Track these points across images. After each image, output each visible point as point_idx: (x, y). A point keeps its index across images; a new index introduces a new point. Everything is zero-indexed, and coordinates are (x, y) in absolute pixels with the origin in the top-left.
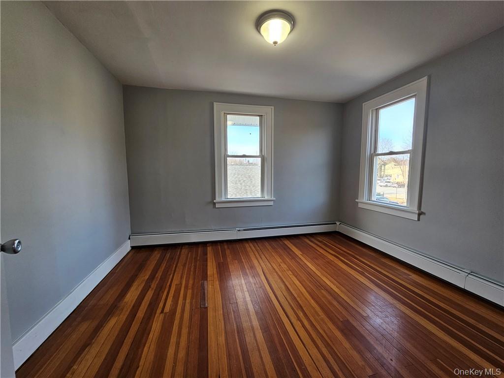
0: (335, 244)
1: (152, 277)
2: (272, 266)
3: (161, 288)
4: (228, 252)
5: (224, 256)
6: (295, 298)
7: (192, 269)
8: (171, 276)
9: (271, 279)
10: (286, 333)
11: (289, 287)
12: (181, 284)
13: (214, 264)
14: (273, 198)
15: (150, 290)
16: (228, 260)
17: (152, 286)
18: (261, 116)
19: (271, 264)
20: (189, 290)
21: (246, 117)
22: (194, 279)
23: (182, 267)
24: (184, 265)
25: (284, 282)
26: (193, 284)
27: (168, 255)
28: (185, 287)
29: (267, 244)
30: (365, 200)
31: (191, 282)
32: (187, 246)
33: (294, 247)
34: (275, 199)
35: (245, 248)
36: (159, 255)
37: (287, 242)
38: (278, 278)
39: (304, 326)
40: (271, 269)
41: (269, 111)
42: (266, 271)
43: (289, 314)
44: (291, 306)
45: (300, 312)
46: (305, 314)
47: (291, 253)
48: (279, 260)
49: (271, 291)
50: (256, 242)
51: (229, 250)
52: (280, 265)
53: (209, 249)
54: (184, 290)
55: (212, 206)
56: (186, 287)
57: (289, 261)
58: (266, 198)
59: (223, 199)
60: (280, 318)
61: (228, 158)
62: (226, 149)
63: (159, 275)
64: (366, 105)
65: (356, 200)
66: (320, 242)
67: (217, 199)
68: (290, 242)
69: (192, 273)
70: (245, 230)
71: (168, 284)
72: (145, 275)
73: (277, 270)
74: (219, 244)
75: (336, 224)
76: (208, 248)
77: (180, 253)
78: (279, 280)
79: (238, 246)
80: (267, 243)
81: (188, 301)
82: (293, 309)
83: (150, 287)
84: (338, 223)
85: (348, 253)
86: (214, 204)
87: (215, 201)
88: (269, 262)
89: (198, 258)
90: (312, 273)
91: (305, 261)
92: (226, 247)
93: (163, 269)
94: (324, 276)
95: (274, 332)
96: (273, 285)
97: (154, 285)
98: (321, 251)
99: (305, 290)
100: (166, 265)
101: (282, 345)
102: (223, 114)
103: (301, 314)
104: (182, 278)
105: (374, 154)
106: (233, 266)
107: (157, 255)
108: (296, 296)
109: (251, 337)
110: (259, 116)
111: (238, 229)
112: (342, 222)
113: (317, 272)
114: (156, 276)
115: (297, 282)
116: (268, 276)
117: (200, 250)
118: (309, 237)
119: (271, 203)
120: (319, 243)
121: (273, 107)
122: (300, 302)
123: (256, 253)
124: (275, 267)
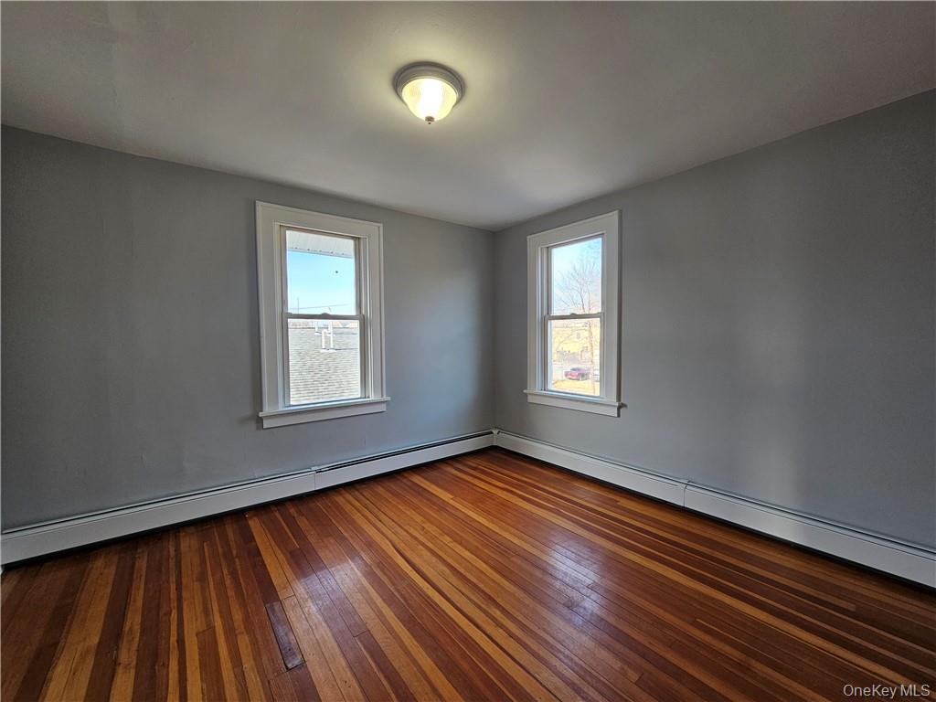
0: (500, 469)
1: (113, 634)
2: (410, 534)
3: (155, 655)
4: (303, 523)
5: (298, 533)
6: (475, 585)
7: (228, 582)
8: (174, 615)
9: (416, 561)
10: (487, 659)
11: (457, 566)
12: (211, 628)
13: (281, 556)
14: (386, 398)
15: (120, 671)
16: (312, 541)
17: (123, 658)
18: (356, 239)
19: (405, 530)
20: (239, 637)
21: (323, 237)
22: (244, 605)
23: (197, 585)
24: (202, 578)
25: (445, 561)
26: (247, 619)
27: (142, 564)
28: (225, 633)
29: (380, 489)
30: (538, 390)
31: (238, 616)
32: (192, 529)
33: (433, 486)
34: (389, 399)
35: (338, 507)
36: (113, 570)
37: (417, 479)
38: (429, 554)
39: (511, 635)
40: (409, 538)
41: (373, 231)
42: (402, 546)
43: (479, 622)
44: (475, 604)
45: (495, 610)
46: (503, 610)
47: (434, 499)
48: (419, 519)
49: (429, 586)
50: (358, 490)
51: (303, 518)
52: (424, 528)
53: (254, 524)
54: (227, 639)
55: (253, 425)
56: (230, 632)
57: (436, 516)
58: (372, 398)
59: (281, 409)
60: (467, 634)
61: (289, 320)
62: (284, 302)
63: (134, 621)
64: (532, 240)
65: (525, 391)
66: (474, 469)
67: (267, 410)
68: (423, 477)
69: (231, 593)
70: (332, 468)
71: (173, 639)
72: (86, 635)
73: (421, 538)
74: (274, 508)
75: (492, 433)
76: (251, 523)
77: (177, 550)
78: (434, 559)
79: (319, 504)
80: (380, 487)
81: (248, 664)
82: (480, 608)
83: (116, 663)
84: (495, 432)
85: (525, 482)
86: (260, 420)
87: (261, 414)
88: (400, 526)
89: (234, 552)
90: (485, 530)
91: (464, 510)
92: (292, 511)
93: (140, 603)
94: (506, 531)
95: (465, 666)
96: (426, 572)
97: (128, 655)
98: (482, 485)
99: (485, 566)
100: (146, 590)
101: (491, 685)
102: (276, 227)
103: (498, 614)
104: (207, 612)
105: (548, 316)
106: (327, 552)
107: (103, 572)
108: (474, 580)
109: (426, 694)
110: (352, 238)
111: (317, 468)
112: (501, 430)
113: (491, 526)
114: (126, 629)
115: (467, 554)
116: (408, 554)
117: (230, 530)
118: (453, 463)
119: (383, 408)
120: (472, 472)
121: (381, 225)
122: (487, 590)
123: (367, 513)
124: (417, 535)
